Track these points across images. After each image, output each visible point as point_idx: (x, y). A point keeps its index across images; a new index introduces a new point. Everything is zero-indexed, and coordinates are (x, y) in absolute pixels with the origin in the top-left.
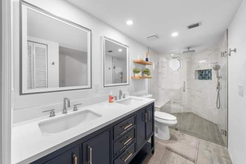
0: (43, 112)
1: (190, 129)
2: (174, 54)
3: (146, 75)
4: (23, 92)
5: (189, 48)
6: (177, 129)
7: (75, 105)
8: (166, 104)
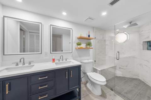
0: (13, 63)
1: (126, 93)
2: (119, 29)
3: (88, 47)
4: (5, 54)
5: (130, 23)
6: (112, 90)
7: (30, 62)
8: (109, 68)
